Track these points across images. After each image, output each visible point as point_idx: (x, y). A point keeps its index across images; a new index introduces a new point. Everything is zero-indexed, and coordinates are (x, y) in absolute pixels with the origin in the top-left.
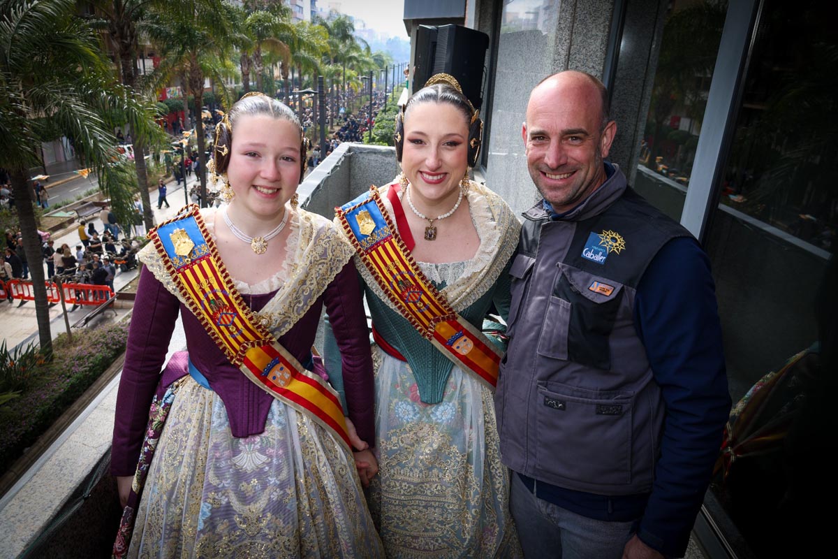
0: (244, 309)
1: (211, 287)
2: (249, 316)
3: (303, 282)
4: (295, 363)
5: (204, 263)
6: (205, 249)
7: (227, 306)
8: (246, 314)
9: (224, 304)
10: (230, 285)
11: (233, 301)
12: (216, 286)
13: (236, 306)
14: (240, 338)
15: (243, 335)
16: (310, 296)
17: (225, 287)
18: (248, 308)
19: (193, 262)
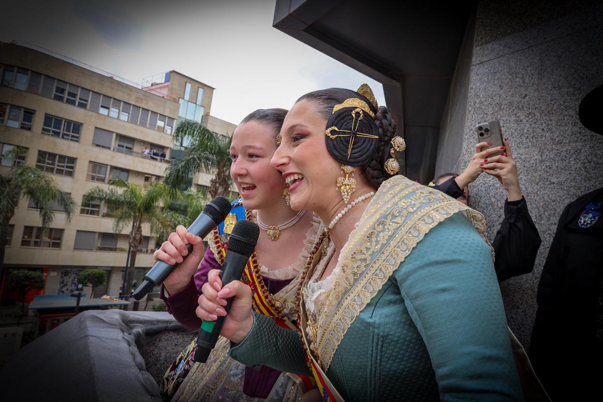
0: (262, 287)
2: (265, 295)
7: (250, 282)
8: (264, 293)
9: (248, 280)
10: (255, 265)
11: (255, 279)
13: (257, 284)
17: (251, 266)
18: (266, 288)
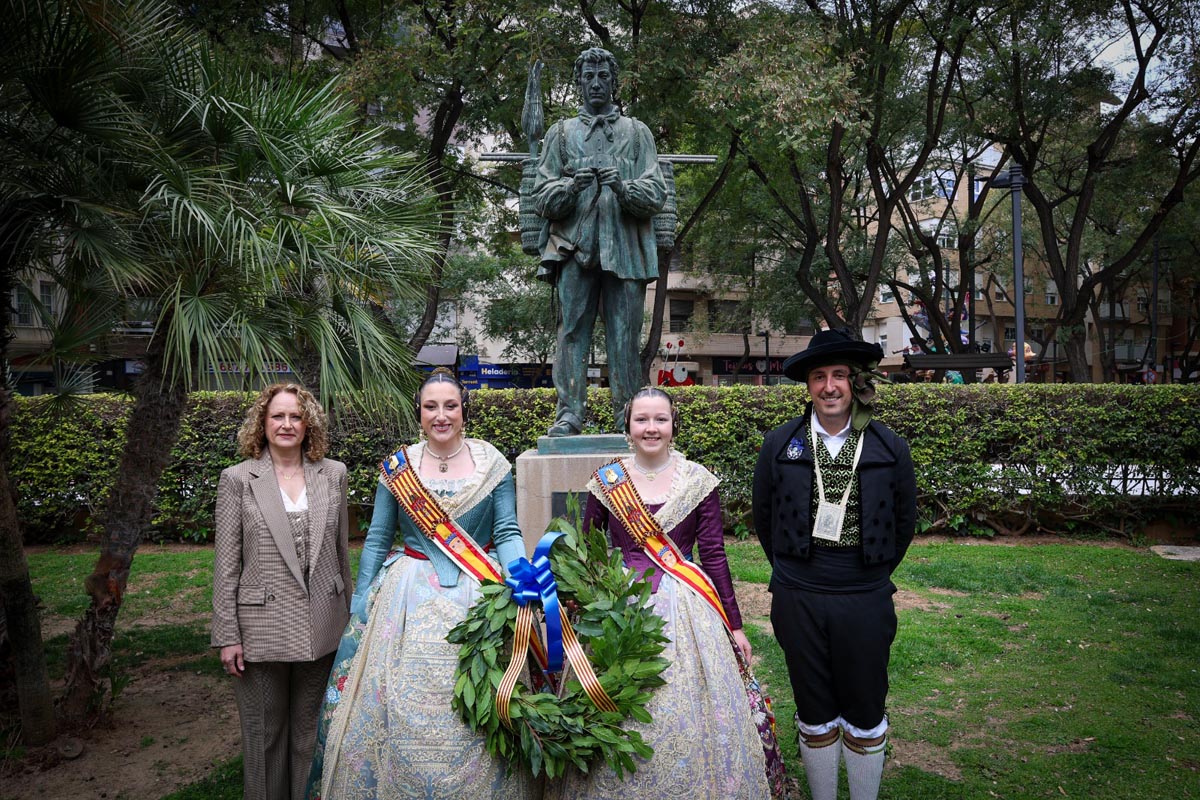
1: (627, 499)
3: (683, 498)
4: (679, 553)
5: (624, 486)
6: (624, 478)
12: (630, 498)
14: (644, 530)
15: (645, 527)
16: (687, 508)
19: (618, 486)
